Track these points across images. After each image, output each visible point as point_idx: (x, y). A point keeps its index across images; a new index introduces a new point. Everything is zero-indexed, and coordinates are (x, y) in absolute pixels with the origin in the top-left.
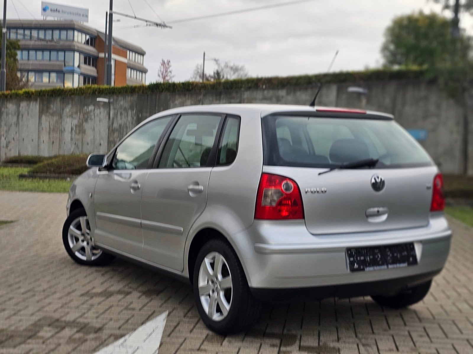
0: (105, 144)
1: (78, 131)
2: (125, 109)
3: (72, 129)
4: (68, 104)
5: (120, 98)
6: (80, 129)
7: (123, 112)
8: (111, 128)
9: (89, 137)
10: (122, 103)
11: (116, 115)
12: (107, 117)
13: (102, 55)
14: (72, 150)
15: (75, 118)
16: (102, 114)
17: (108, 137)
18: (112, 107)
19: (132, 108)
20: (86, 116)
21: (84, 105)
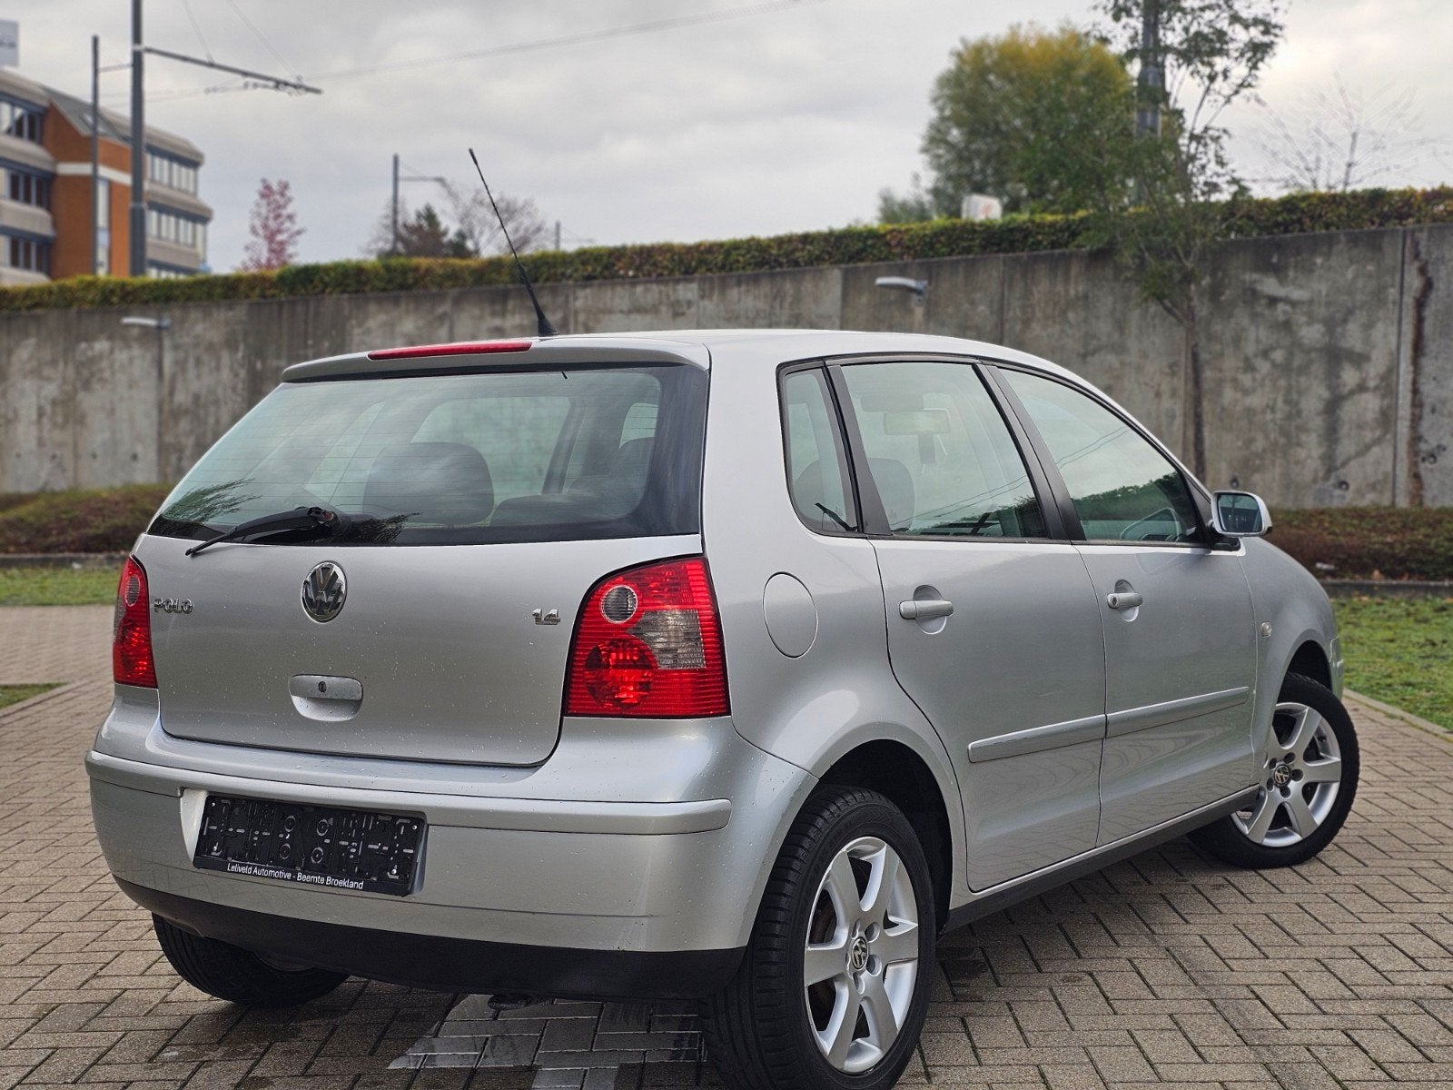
0: (148, 454)
1: (60, 419)
2: (211, 348)
3: (41, 414)
4: (27, 335)
5: (194, 314)
6: (67, 411)
7: (205, 358)
8: (166, 407)
9: (97, 434)
10: (199, 329)
11: (181, 365)
12: (154, 373)
13: (67, 169)
14: (44, 475)
15: (48, 379)
16: (137, 362)
17: (160, 435)
18: (167, 343)
19: (231, 344)
20: (85, 372)
21: (79, 339)
